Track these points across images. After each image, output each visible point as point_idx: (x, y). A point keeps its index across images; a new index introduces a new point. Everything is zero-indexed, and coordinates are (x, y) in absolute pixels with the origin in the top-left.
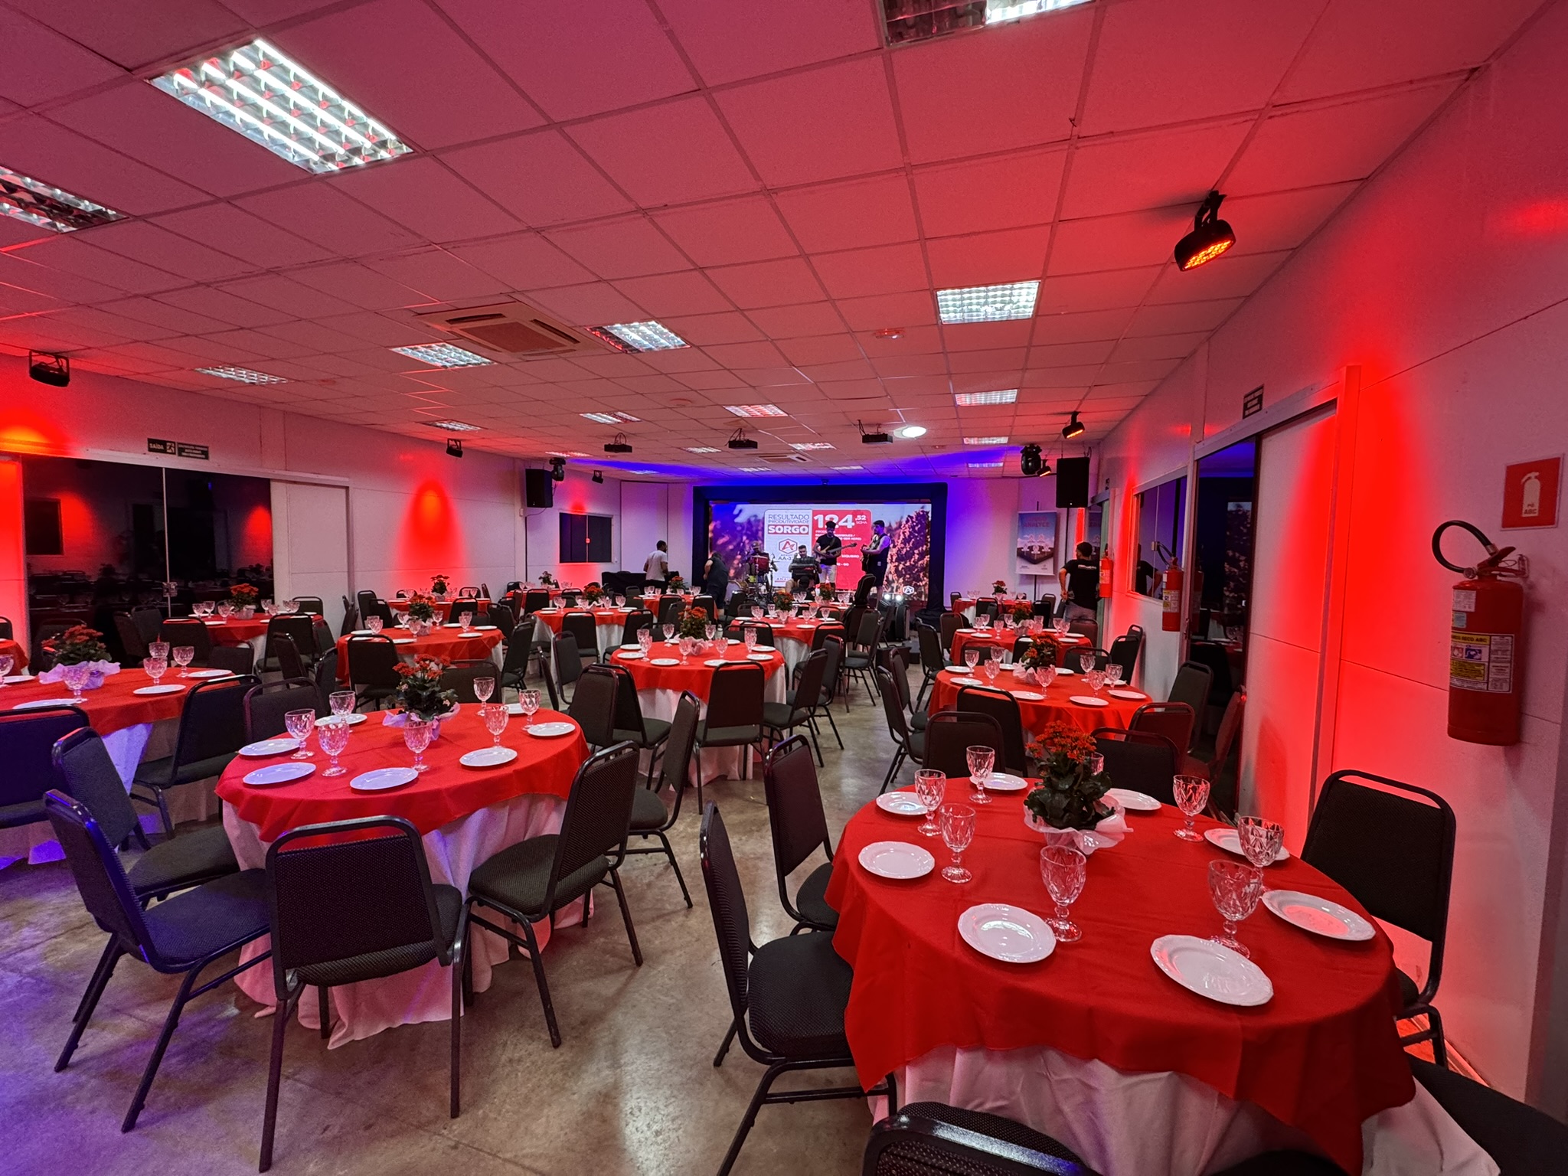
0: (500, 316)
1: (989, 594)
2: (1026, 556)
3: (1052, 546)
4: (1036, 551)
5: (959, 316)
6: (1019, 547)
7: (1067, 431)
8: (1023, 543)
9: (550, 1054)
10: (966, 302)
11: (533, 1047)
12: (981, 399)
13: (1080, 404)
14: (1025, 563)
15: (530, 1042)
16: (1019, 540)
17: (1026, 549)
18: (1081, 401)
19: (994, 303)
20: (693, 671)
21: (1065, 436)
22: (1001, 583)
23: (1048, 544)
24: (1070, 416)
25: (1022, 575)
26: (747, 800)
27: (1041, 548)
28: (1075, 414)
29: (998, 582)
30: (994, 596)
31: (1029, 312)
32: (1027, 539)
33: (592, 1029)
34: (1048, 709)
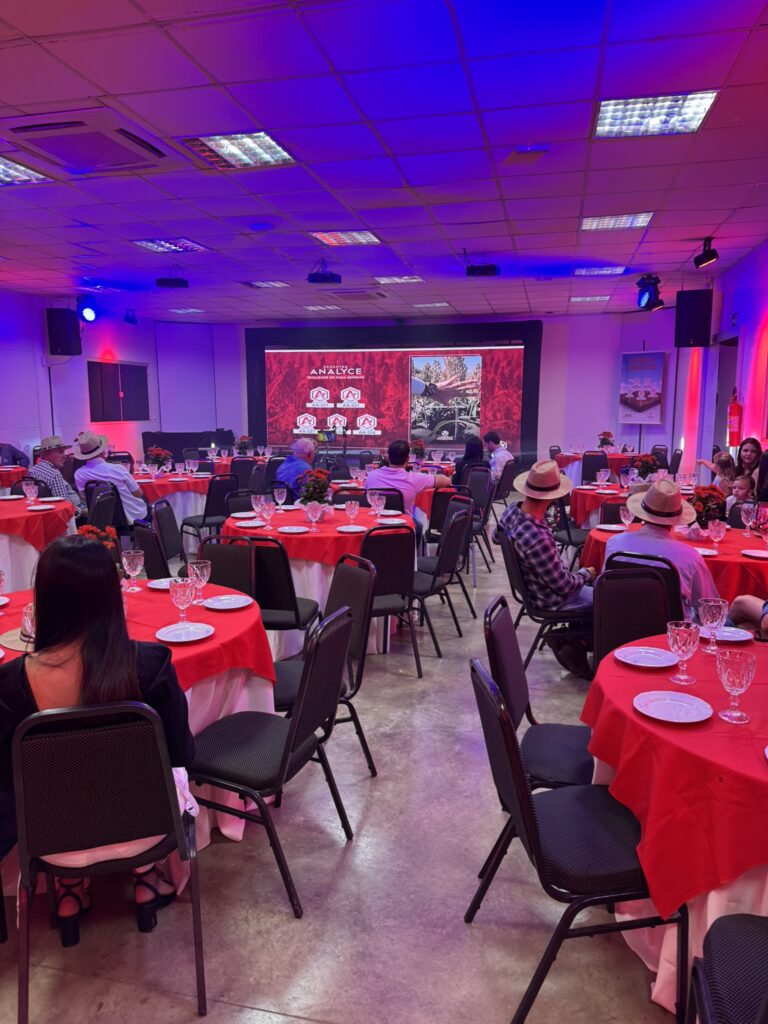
0: (80, 123)
1: (595, 447)
2: (630, 403)
3: (659, 391)
4: (641, 397)
5: (616, 129)
6: (622, 392)
7: (699, 261)
8: (626, 389)
9: (296, 924)
10: (628, 113)
11: (276, 919)
12: (609, 223)
13: (717, 229)
14: (629, 411)
15: (271, 915)
16: (623, 385)
17: (630, 395)
18: (720, 225)
19: (659, 115)
20: (328, 538)
21: (697, 267)
22: (608, 434)
23: (655, 389)
24: (703, 242)
25: (625, 425)
26: (395, 674)
27: (647, 393)
28: (708, 240)
29: (605, 433)
30: (601, 449)
31: (695, 124)
32: (632, 383)
33: (329, 900)
34: (724, 564)
